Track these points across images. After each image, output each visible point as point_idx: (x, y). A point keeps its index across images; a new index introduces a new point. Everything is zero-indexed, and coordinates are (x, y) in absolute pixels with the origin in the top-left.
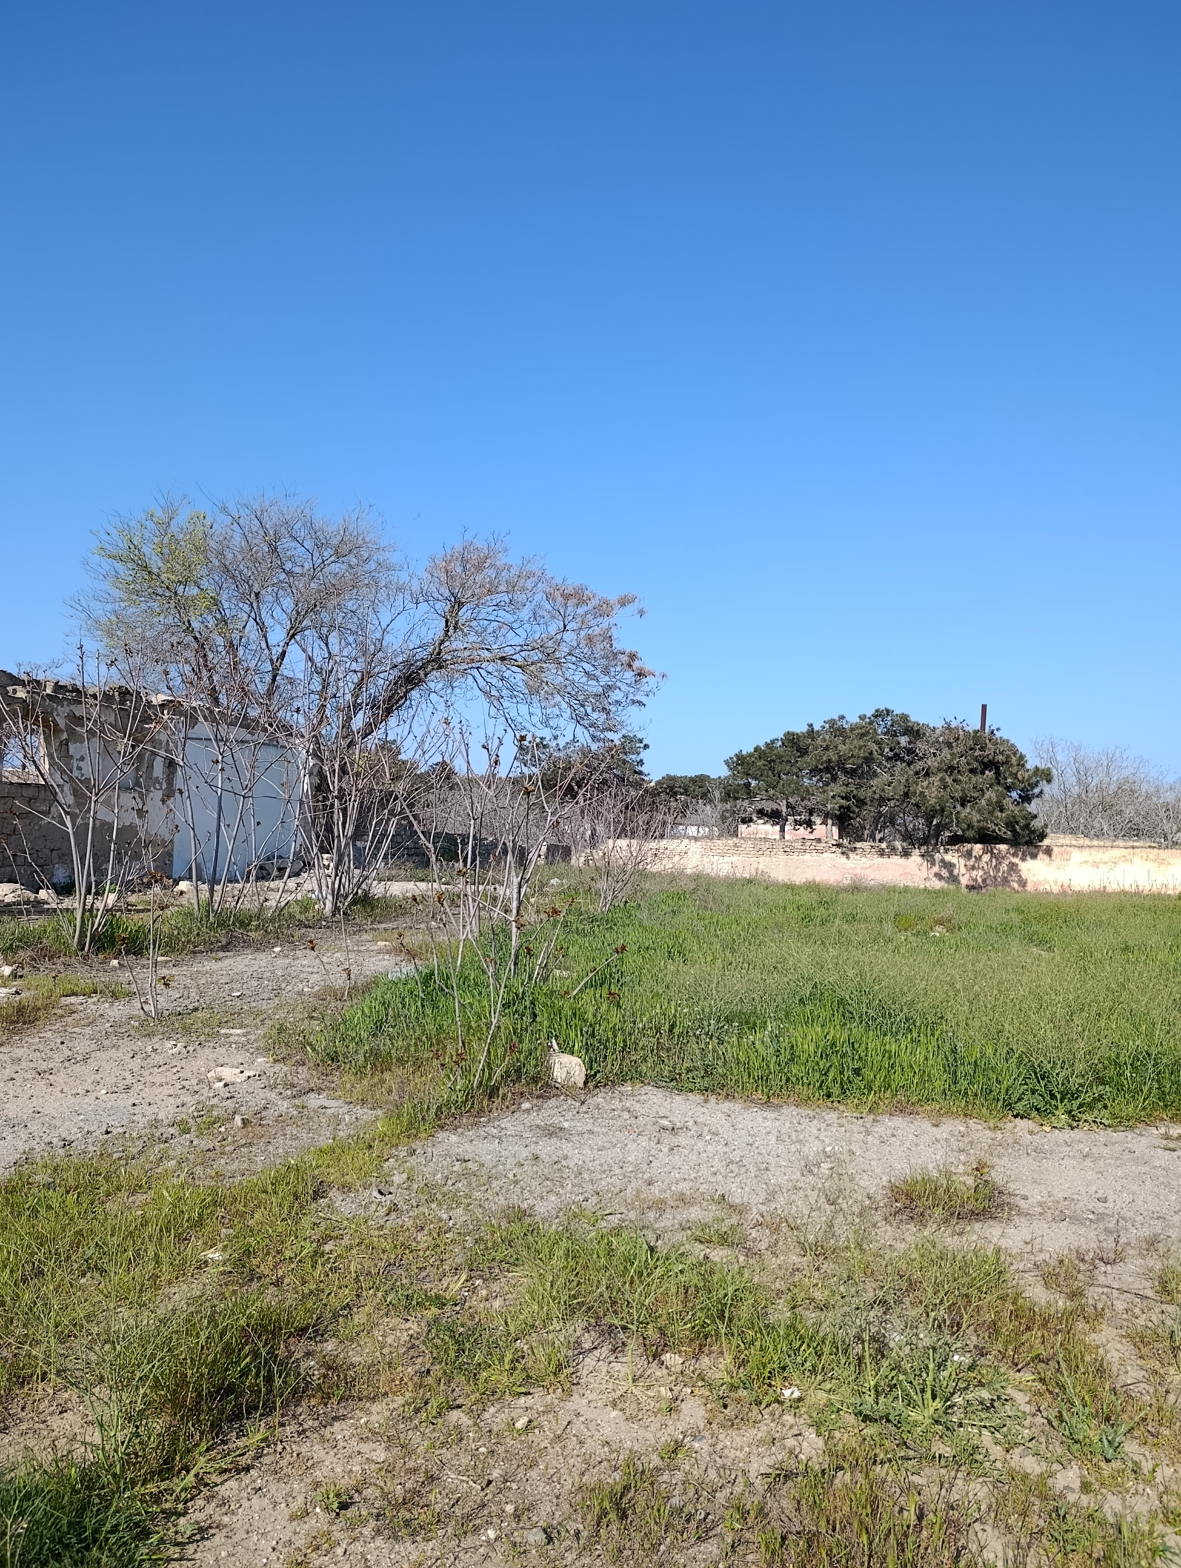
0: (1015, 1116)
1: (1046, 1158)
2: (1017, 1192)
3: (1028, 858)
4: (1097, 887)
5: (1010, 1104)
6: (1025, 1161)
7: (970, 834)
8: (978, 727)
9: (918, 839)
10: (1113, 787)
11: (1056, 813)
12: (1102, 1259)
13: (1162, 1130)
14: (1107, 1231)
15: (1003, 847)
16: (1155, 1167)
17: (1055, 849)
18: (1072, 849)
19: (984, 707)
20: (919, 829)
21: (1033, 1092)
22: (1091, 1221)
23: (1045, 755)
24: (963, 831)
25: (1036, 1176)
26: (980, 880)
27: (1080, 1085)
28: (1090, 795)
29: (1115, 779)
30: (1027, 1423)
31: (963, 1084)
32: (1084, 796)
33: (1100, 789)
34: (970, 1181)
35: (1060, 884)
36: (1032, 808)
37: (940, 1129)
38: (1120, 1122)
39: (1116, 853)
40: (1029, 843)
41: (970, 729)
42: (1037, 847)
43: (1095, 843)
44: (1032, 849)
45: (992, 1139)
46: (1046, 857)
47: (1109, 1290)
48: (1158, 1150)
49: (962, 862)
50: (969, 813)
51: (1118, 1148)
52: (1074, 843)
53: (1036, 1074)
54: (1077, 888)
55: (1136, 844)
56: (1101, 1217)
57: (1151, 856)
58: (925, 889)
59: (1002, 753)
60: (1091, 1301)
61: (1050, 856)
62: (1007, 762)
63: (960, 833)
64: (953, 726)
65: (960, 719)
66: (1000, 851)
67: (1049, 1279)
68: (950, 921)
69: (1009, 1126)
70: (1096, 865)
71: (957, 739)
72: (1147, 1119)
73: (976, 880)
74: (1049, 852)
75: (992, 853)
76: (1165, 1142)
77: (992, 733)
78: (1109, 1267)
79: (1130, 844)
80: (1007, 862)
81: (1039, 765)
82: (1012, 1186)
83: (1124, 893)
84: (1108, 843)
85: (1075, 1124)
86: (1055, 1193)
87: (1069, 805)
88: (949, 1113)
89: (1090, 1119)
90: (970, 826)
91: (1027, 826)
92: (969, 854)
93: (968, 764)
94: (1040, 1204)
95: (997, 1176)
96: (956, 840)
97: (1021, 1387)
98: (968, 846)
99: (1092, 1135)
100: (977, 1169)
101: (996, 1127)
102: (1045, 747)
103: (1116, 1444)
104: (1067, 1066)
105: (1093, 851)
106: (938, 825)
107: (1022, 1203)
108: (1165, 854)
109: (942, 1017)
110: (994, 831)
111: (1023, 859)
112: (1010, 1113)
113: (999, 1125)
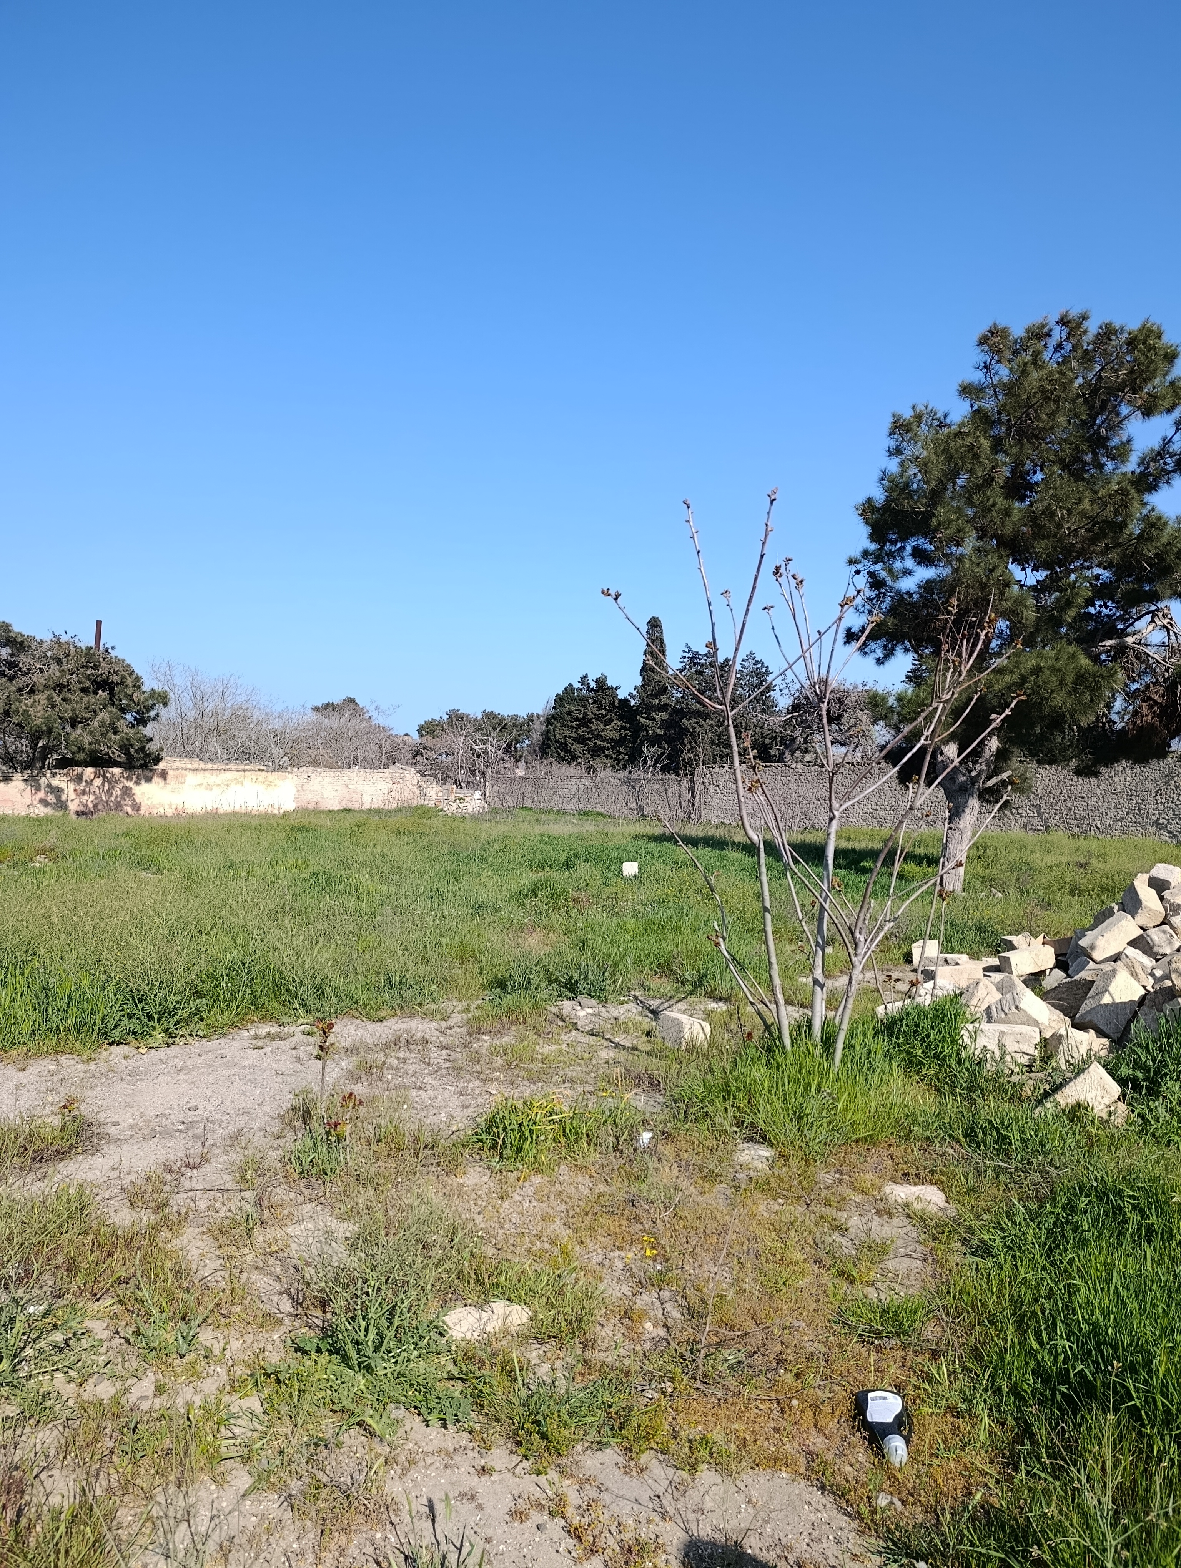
0: (111, 1045)
1: (140, 1080)
2: (109, 1120)
3: (143, 782)
4: (209, 808)
5: (106, 1033)
6: (120, 1087)
7: (81, 757)
8: (92, 644)
9: (21, 763)
10: (228, 713)
11: (172, 737)
12: (188, 1166)
13: (252, 1032)
14: (196, 1137)
15: (117, 771)
16: (244, 1067)
17: (171, 773)
18: (187, 772)
19: (99, 624)
20: (22, 751)
21: (130, 1016)
22: (181, 1131)
23: (162, 678)
24: (73, 753)
25: (128, 1100)
26: (91, 805)
27: (178, 1002)
28: (206, 720)
29: (229, 705)
30: (103, 1350)
31: (55, 1021)
32: (199, 720)
33: (215, 714)
34: (57, 1122)
35: (174, 807)
36: (148, 730)
37: (27, 1072)
38: (216, 1031)
39: (229, 775)
40: (144, 766)
41: (82, 645)
42: (151, 770)
43: (209, 766)
44: (147, 772)
45: (85, 1072)
46: (161, 781)
47: (192, 1193)
48: (248, 1051)
49: (72, 786)
50: (80, 735)
51: (211, 1056)
52: (189, 766)
53: (133, 998)
54: (190, 811)
55: (247, 767)
56: (190, 1125)
57: (260, 779)
58: (27, 817)
59: (116, 673)
60: (175, 1209)
61: (165, 779)
62: (122, 683)
63: (69, 756)
64: (62, 641)
65: (71, 634)
66: (113, 775)
67: (134, 1198)
68: (52, 850)
69: (104, 1054)
70: (209, 787)
71: (67, 655)
72: (239, 1024)
73: (87, 806)
74: (164, 775)
75: (104, 777)
76: (254, 1042)
77: (107, 651)
78: (195, 1171)
79: (242, 767)
80: (120, 786)
81: (156, 688)
82: (102, 1115)
83: (234, 814)
84: (222, 767)
85: (171, 1041)
86: (147, 1113)
87: (185, 729)
88: (38, 1054)
89: (186, 1033)
90: (80, 749)
91: (142, 749)
92: (79, 778)
93: (80, 682)
94: (132, 1127)
95: (86, 1110)
96: (64, 764)
97: (100, 1315)
98: (78, 770)
99: (188, 1048)
100: (65, 1107)
101: (90, 1059)
102: (162, 670)
103: (190, 1338)
104: (165, 986)
105: (207, 774)
106: (44, 747)
107: (112, 1131)
108: (273, 776)
109: (34, 954)
110: (107, 754)
111: (137, 783)
112: (106, 1042)
113: (93, 1056)
